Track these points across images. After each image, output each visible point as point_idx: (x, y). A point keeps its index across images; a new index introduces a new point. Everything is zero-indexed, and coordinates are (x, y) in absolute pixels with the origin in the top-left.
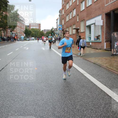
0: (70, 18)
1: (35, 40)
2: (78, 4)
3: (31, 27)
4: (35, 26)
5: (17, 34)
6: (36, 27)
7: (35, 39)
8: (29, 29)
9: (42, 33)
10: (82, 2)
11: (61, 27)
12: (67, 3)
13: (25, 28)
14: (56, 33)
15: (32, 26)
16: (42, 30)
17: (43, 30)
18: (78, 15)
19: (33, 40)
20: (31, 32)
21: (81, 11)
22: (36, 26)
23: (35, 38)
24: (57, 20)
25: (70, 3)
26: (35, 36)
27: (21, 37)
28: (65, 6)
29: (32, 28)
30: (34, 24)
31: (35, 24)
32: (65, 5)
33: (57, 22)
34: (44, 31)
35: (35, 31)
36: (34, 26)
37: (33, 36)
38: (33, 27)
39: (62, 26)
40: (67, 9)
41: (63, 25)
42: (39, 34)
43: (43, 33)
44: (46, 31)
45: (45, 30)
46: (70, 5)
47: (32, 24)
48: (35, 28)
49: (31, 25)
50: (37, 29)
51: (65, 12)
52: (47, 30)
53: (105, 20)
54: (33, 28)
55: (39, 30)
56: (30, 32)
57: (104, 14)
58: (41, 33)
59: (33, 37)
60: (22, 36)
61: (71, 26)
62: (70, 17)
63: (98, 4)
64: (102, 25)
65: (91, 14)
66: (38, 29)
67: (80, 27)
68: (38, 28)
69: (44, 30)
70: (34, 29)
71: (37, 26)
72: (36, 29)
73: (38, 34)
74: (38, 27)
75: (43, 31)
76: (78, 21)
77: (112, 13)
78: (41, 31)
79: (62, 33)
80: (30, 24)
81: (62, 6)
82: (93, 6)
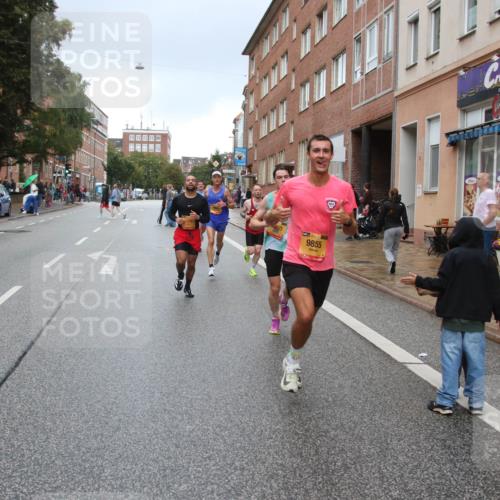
0: (271, 130)
1: (147, 199)
2: (293, 87)
3: (131, 148)
4: (148, 143)
5: (78, 176)
6: (151, 146)
7: (146, 195)
8: (122, 153)
9: (173, 171)
10: (303, 85)
11: (244, 156)
12: (265, 78)
13: (108, 148)
14: (229, 174)
15: (135, 142)
16: (175, 160)
17: (180, 158)
18: (292, 122)
19: (140, 198)
20: (133, 168)
21: (301, 113)
22: (152, 143)
23: (146, 192)
24: (235, 121)
25: (273, 77)
26: (145, 183)
27: (97, 188)
28: (258, 85)
29: (136, 152)
30: (142, 134)
31: (149, 134)
32: (257, 81)
33: (234, 132)
34: (181, 165)
35: (147, 165)
36: (142, 143)
37: (138, 182)
38: (138, 148)
39: (248, 150)
40: (262, 97)
41: (250, 147)
42: (161, 176)
43: (179, 170)
44: (190, 163)
45: (186, 159)
46: (272, 86)
47: (136, 134)
48: (145, 149)
49: (132, 139)
50: (154, 154)
51: (257, 106)
52: (196, 159)
53: (350, 147)
54: (139, 151)
55: (162, 158)
56: (130, 167)
57: (349, 130)
58: (170, 172)
59: (138, 187)
60: (97, 184)
61: (272, 156)
62: (271, 124)
63: (338, 100)
64: (344, 160)
65: (322, 126)
66: (160, 154)
67: (297, 161)
68: (158, 150)
69: (184, 158)
70: (141, 155)
71: (155, 143)
72: (149, 154)
73: (157, 177)
74: (158, 146)
75: (177, 161)
76: (292, 140)
77: (364, 131)
78: (171, 161)
79: (247, 177)
80: (126, 135)
81: (250, 80)
82: (327, 101)
